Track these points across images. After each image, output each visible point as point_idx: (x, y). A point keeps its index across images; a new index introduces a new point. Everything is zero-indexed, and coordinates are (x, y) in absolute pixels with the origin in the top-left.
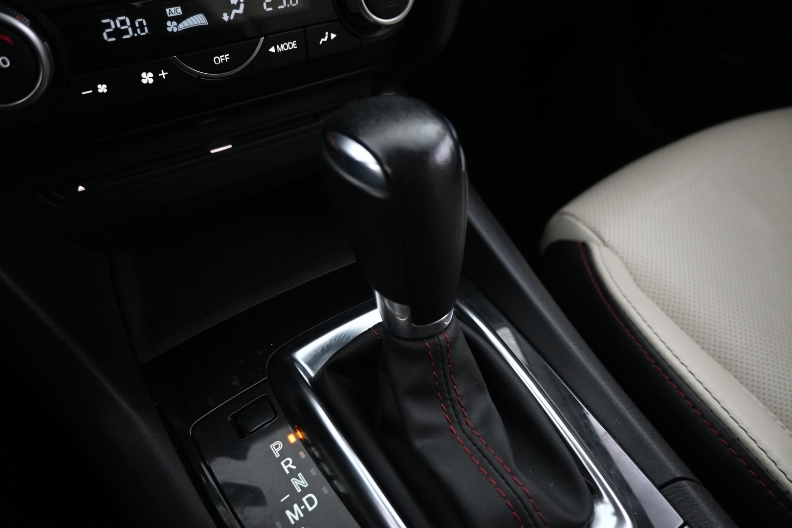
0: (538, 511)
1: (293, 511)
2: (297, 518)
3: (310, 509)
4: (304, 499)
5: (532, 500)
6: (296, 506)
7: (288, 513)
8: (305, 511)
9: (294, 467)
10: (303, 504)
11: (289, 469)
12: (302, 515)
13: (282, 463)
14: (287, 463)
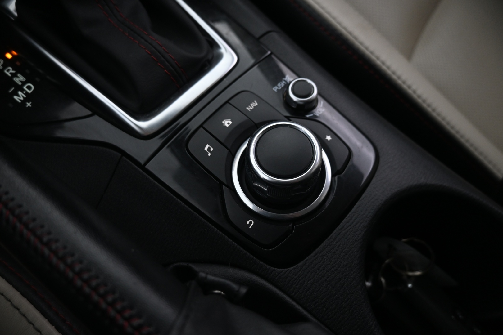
0: (168, 53)
1: (18, 95)
2: (22, 99)
3: (29, 92)
4: (25, 88)
5: (163, 48)
6: (20, 93)
7: (16, 97)
8: (27, 94)
9: (14, 72)
10: (24, 90)
11: (11, 73)
12: (25, 96)
13: (6, 71)
14: (8, 71)
